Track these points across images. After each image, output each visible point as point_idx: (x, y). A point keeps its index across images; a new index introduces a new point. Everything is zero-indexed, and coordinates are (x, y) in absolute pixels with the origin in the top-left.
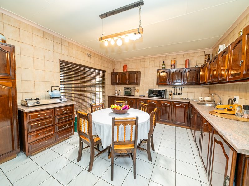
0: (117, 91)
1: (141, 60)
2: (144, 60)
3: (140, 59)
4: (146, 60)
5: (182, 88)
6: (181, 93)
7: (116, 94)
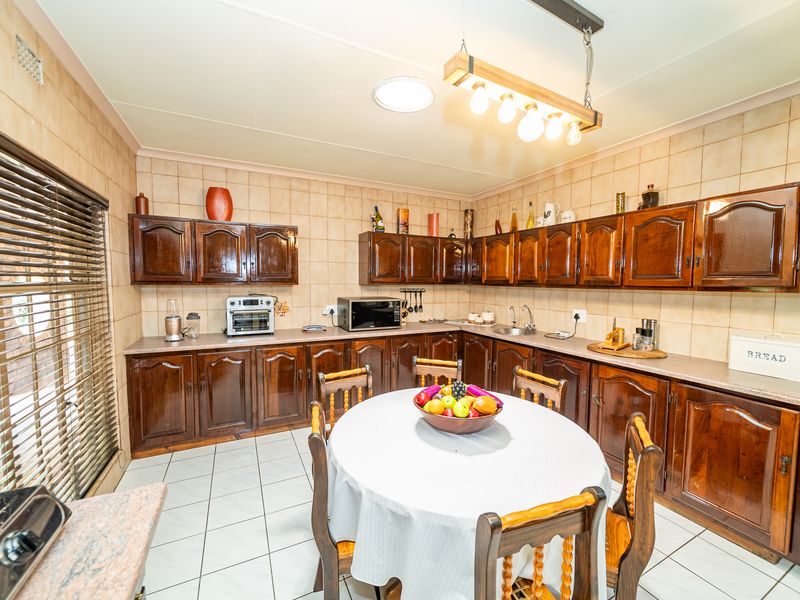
0: (180, 321)
1: (295, 184)
2: (305, 187)
3: (289, 178)
4: (314, 188)
5: (421, 292)
6: (421, 307)
7: (175, 337)
